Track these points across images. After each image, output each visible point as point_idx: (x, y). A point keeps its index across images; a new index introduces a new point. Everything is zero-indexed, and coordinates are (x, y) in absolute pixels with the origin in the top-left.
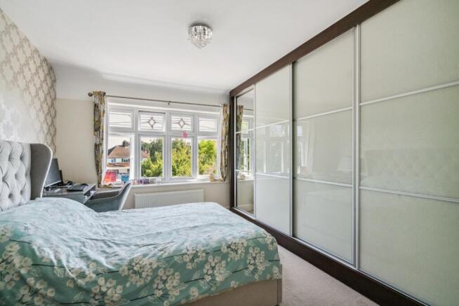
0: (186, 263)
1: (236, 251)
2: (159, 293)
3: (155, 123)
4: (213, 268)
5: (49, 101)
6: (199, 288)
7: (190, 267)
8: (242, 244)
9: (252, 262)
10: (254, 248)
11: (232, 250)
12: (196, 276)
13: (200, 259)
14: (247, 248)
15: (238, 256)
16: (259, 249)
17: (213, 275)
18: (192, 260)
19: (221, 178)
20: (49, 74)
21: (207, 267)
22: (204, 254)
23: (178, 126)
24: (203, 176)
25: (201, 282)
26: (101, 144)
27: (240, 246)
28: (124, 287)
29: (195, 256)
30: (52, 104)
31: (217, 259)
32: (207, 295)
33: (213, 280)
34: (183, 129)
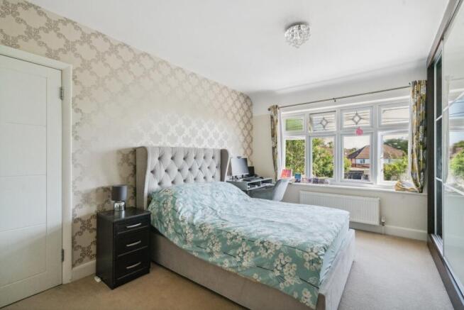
0: (227, 239)
1: (267, 250)
2: (208, 250)
3: (327, 122)
4: (244, 253)
5: (246, 120)
6: (230, 262)
7: (229, 244)
8: (276, 246)
9: (279, 268)
10: (285, 255)
11: (264, 247)
12: (231, 252)
13: (237, 241)
14: (278, 252)
15: (266, 254)
16: (291, 259)
17: (242, 259)
18: (232, 239)
19: (413, 186)
20: (246, 101)
21: (240, 250)
22: (241, 239)
23: (351, 122)
24: (389, 181)
25: (233, 259)
26: (276, 147)
27: (272, 247)
28: (195, 237)
29: (235, 237)
30: (249, 121)
31: (249, 247)
32: (233, 271)
33: (240, 262)
34: (358, 125)
